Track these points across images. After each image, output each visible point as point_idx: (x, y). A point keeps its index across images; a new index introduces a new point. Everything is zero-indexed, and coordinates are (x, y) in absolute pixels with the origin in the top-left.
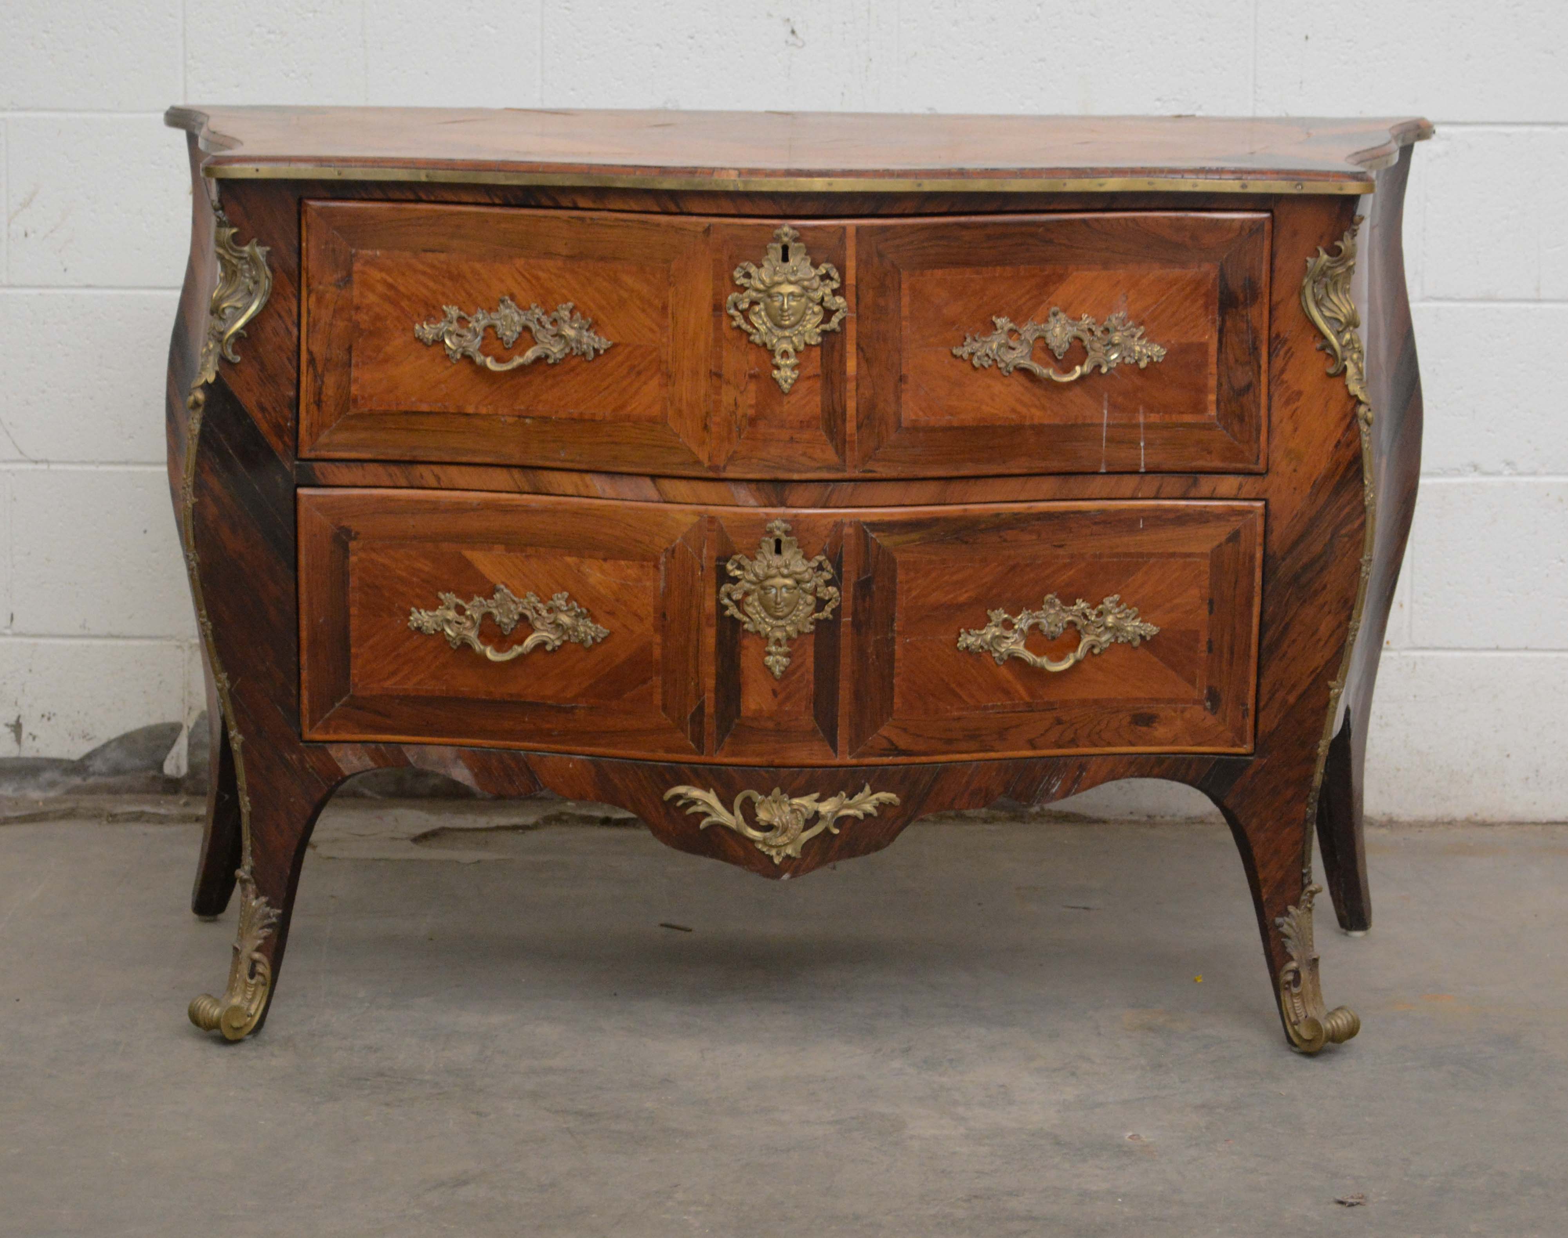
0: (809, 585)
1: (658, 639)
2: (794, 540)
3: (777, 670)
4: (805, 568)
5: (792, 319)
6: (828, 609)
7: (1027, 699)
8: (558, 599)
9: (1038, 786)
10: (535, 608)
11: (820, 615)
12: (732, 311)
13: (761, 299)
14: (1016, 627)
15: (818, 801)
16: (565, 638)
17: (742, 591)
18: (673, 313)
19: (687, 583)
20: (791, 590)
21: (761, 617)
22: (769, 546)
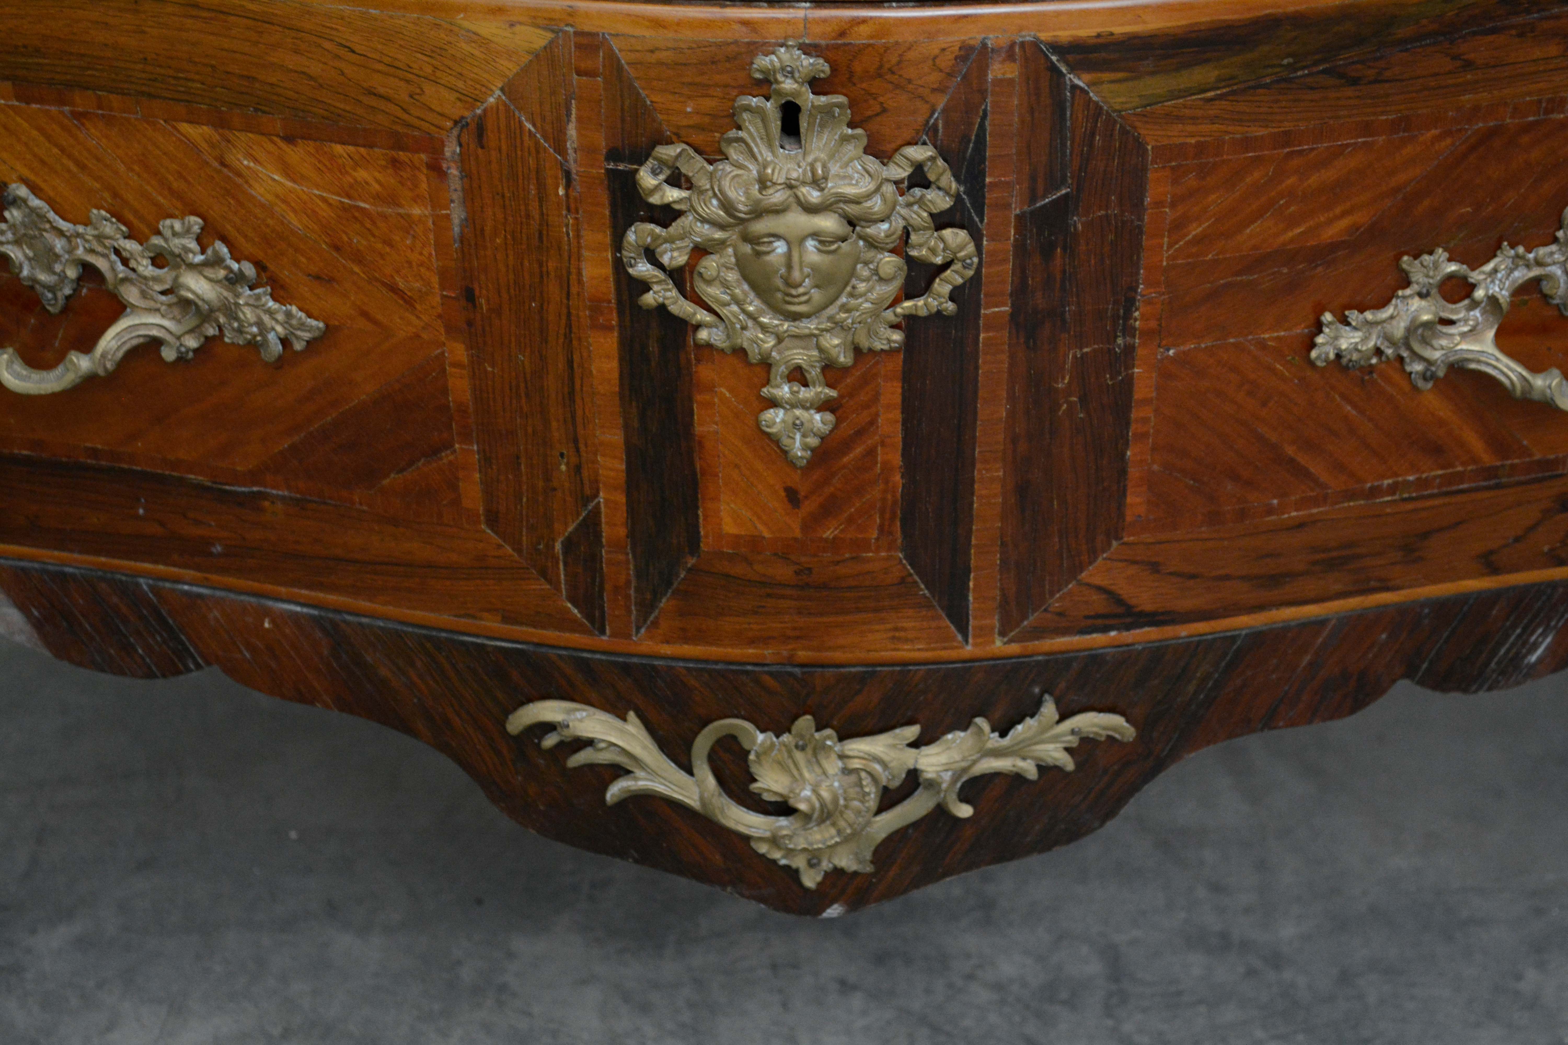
0: (885, 226)
1: (458, 351)
2: (839, 106)
3: (798, 444)
4: (872, 187)
6: (942, 287)
7: (1488, 459)
8: (175, 234)
9: (1494, 652)
10: (117, 252)
11: (919, 305)
14: (1479, 293)
15: (915, 744)
16: (211, 331)
17: (687, 244)
19: (528, 216)
20: (832, 243)
21: (744, 311)
22: (764, 120)
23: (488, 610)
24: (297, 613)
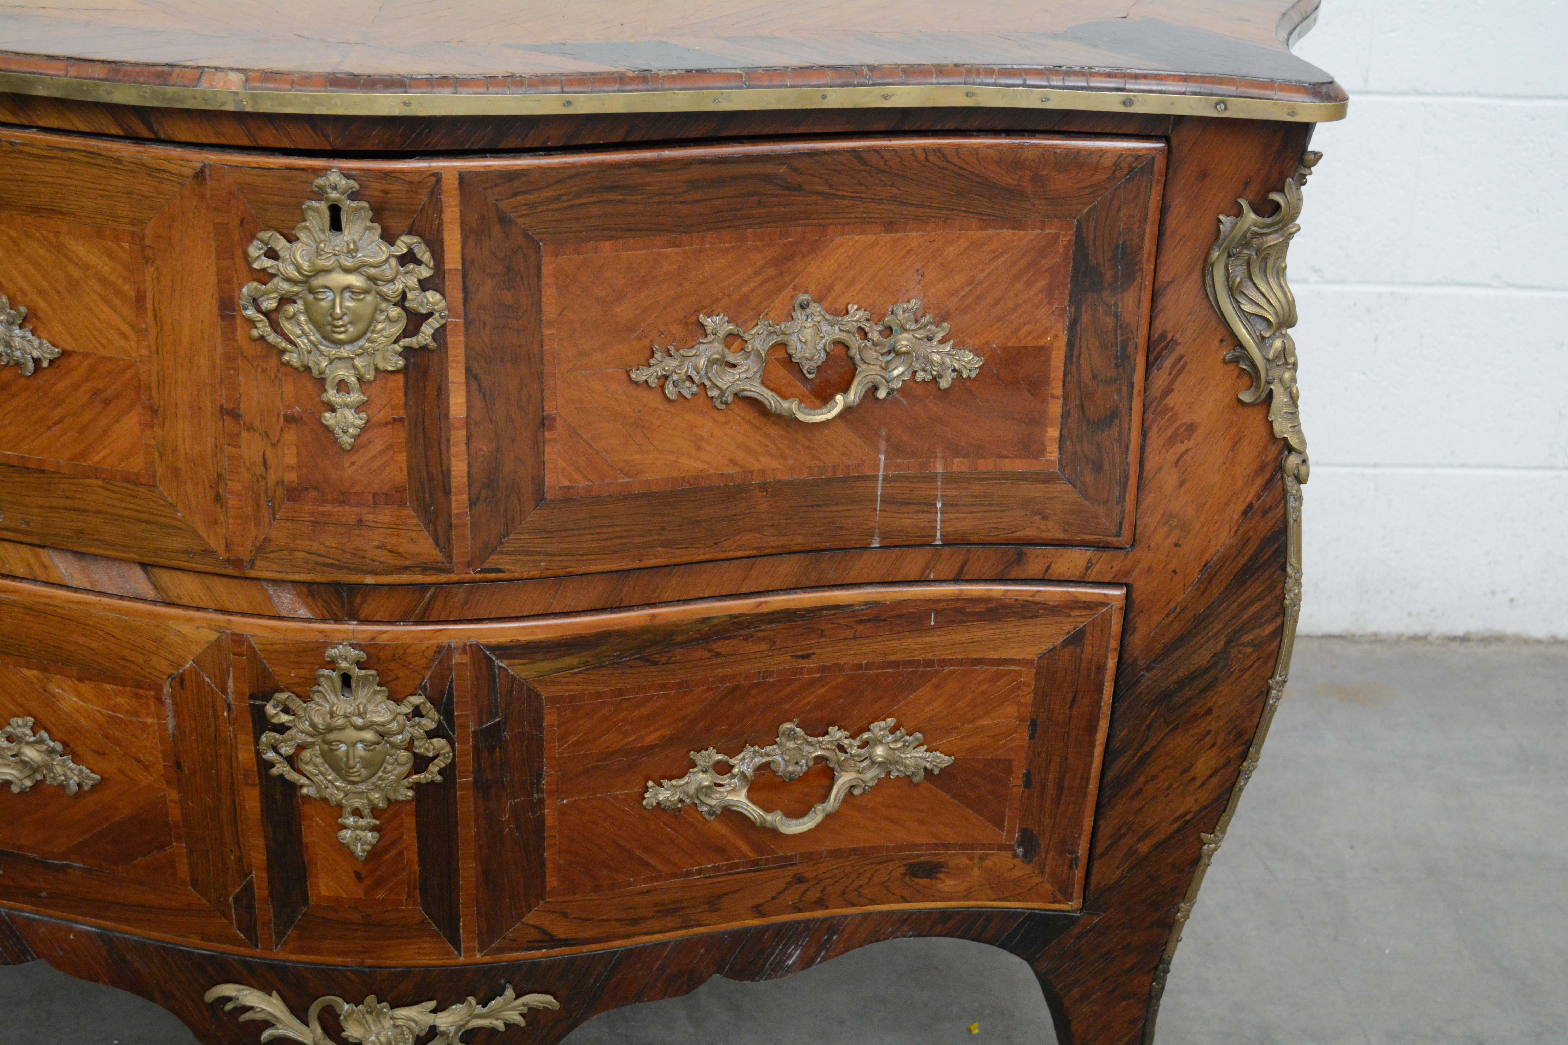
0: (400, 737)
1: (173, 795)
2: (373, 675)
3: (359, 849)
4: (391, 717)
5: (351, 330)
6: (434, 768)
7: (752, 856)
8: (19, 726)
9: (767, 960)
11: (421, 777)
12: (251, 312)
13: (297, 294)
14: (736, 770)
15: (434, 1011)
16: (39, 777)
17: (294, 744)
18: (154, 310)
19: (208, 726)
20: (370, 746)
21: (326, 779)
22: (332, 682)
23: (194, 933)
24: (89, 932)
